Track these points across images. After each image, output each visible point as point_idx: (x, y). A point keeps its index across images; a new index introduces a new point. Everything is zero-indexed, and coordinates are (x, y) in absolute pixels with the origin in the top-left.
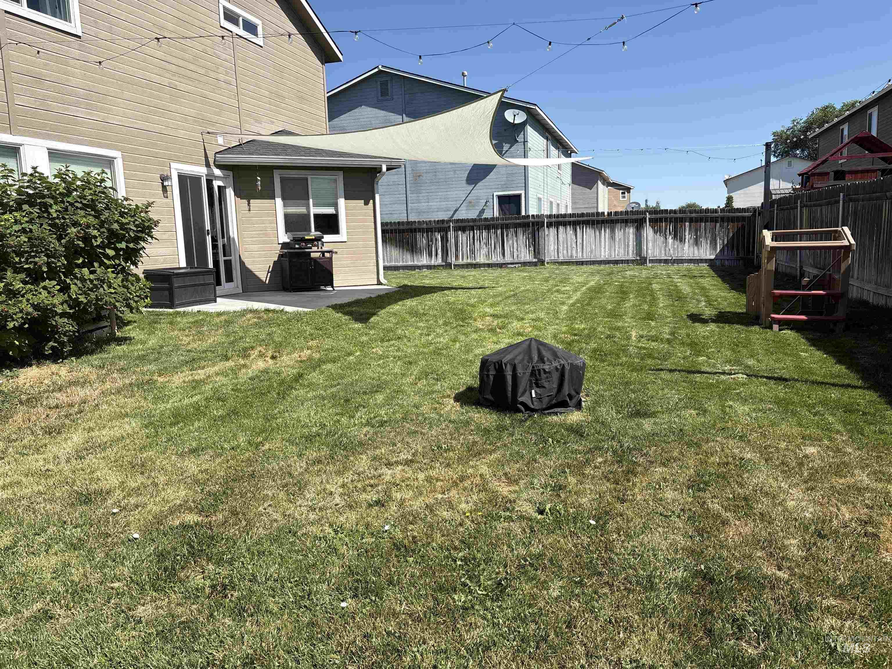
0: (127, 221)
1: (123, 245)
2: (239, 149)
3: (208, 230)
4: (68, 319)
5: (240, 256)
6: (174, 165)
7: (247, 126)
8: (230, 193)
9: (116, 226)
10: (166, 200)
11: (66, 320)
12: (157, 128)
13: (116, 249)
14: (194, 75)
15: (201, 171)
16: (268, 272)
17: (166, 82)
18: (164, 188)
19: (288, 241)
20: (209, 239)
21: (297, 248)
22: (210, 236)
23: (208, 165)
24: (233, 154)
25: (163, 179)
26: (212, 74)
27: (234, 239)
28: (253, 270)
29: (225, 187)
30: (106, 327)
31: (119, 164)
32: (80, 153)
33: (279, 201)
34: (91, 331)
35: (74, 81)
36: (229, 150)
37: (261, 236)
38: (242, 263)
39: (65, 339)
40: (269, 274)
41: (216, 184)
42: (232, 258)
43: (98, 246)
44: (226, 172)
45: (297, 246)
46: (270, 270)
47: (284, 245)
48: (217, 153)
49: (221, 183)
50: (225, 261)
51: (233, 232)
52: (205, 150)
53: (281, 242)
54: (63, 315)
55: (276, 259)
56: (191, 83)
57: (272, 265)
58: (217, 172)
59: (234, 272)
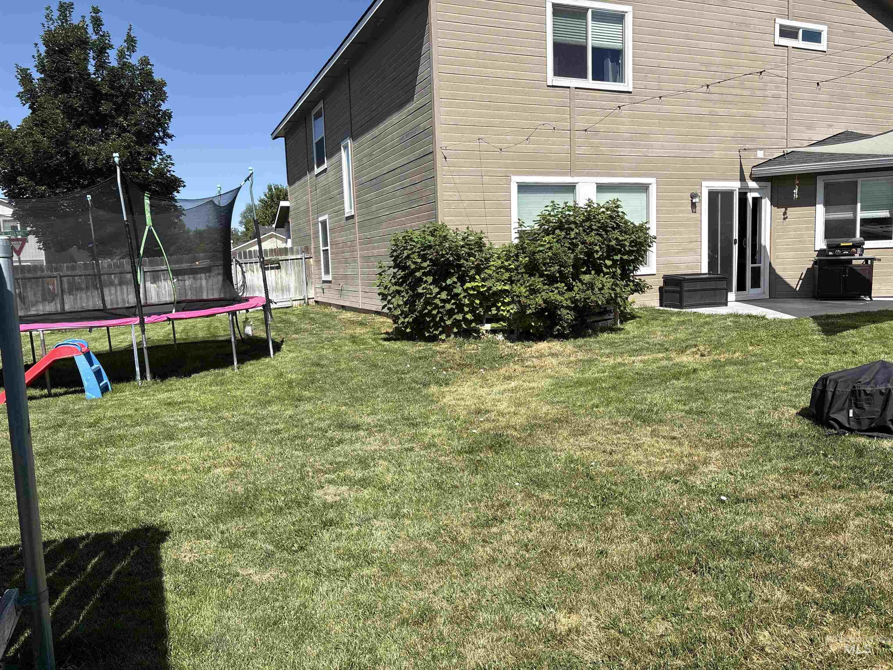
0: (623, 238)
1: (618, 257)
2: (782, 159)
3: (736, 240)
4: (570, 310)
5: (770, 263)
6: (704, 184)
7: (796, 135)
8: (766, 204)
9: (613, 243)
10: (694, 215)
11: (568, 311)
12: (692, 153)
13: (613, 260)
14: (738, 99)
15: (735, 185)
16: (800, 279)
17: (705, 111)
18: (694, 205)
19: (825, 247)
20: (736, 248)
21: (831, 256)
22: (737, 245)
23: (742, 179)
24: (775, 165)
25: (693, 196)
26: (758, 93)
27: (765, 247)
28: (783, 277)
29: (761, 198)
30: (611, 319)
31: (653, 189)
32: (621, 183)
33: (820, 208)
34: (597, 321)
35: (623, 128)
36: (769, 162)
37: (797, 243)
38: (772, 271)
39: (565, 325)
40: (801, 281)
41: (750, 196)
42: (762, 265)
43: (599, 258)
44: (763, 184)
45: (830, 253)
46: (803, 277)
47: (821, 252)
48: (754, 167)
49: (756, 195)
50: (752, 268)
51: (765, 239)
52: (741, 165)
53: (817, 248)
54: (567, 307)
55: (810, 266)
56: (734, 106)
57: (804, 272)
58: (752, 184)
59: (762, 278)
